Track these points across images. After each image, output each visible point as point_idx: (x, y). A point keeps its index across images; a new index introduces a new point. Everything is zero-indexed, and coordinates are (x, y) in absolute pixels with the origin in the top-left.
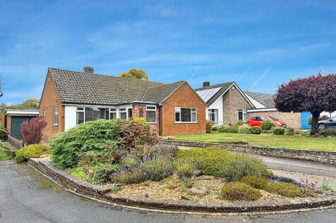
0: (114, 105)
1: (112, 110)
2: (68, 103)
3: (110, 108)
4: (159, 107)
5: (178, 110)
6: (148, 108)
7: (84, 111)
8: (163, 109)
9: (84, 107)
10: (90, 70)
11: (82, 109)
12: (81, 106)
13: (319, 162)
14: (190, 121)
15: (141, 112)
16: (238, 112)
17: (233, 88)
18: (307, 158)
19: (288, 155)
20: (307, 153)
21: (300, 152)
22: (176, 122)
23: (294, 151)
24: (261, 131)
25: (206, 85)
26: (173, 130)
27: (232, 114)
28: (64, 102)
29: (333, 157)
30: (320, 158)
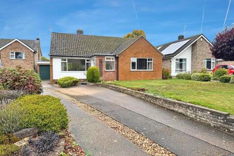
0: (88, 57)
1: (87, 61)
3: (86, 59)
4: (117, 58)
5: (134, 60)
6: (107, 59)
7: (67, 61)
8: (120, 59)
9: (67, 58)
10: (80, 32)
11: (65, 60)
12: (64, 58)
13: (188, 117)
14: (146, 69)
15: (101, 62)
16: (206, 61)
17: (201, 40)
18: (180, 111)
19: (166, 105)
20: (180, 105)
21: (174, 103)
22: (131, 70)
23: (170, 103)
24: (210, 78)
25: (181, 38)
26: (129, 76)
27: (198, 62)
28: (51, 56)
29: (200, 113)
30: (189, 113)
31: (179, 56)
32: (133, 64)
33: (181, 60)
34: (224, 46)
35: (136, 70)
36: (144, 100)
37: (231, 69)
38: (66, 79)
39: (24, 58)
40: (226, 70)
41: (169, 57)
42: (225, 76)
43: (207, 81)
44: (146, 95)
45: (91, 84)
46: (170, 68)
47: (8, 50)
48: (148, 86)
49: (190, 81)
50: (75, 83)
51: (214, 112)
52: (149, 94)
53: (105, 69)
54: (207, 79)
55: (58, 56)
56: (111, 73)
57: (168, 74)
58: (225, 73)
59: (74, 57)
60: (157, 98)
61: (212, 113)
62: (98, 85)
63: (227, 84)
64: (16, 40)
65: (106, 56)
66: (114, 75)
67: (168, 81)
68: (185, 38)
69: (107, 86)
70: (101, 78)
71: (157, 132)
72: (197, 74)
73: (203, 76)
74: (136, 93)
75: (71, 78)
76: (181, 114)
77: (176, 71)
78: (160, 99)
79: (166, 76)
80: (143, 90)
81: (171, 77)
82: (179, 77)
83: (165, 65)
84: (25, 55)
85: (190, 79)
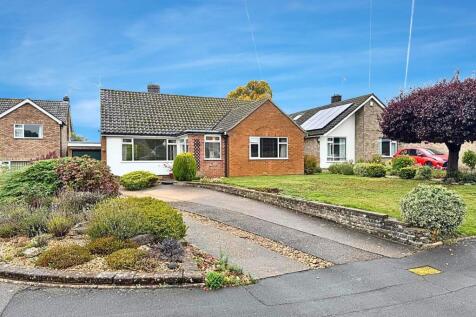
0: (172, 135)
1: (170, 141)
2: (109, 133)
3: (168, 138)
4: (225, 138)
5: (255, 140)
6: (207, 138)
7: (132, 143)
8: (230, 139)
9: (132, 138)
10: (154, 88)
11: (130, 141)
12: (128, 137)
13: (340, 224)
14: (276, 156)
15: (197, 144)
16: (381, 141)
17: (372, 104)
18: (329, 217)
19: (311, 211)
20: (329, 209)
21: (322, 207)
22: (251, 158)
23: (316, 206)
24: (384, 172)
25: (336, 100)
26: (247, 169)
27: (368, 144)
28: (105, 133)
29: (354, 218)
30: (341, 219)
31: (333, 133)
32: (254, 147)
33: (337, 140)
34: (399, 121)
35: (259, 158)
36: (278, 206)
37: (422, 156)
38: (136, 176)
39: (41, 136)
40: (411, 158)
41: (314, 135)
42: (408, 167)
43: (379, 176)
44: (281, 198)
45: (182, 183)
46: (318, 154)
47: (10, 121)
48: (281, 184)
49: (351, 177)
50: (152, 183)
51: (371, 215)
52: (286, 196)
53: (203, 157)
54: (380, 174)
55: (117, 134)
56: (215, 164)
57: (314, 165)
58: (408, 163)
59: (146, 134)
60: (298, 202)
61: (369, 216)
62: (194, 186)
63: (410, 181)
64: (27, 101)
65: (206, 133)
66: (220, 168)
67: (315, 177)
68: (343, 99)
69: (211, 187)
70: (198, 174)
71: (299, 241)
72: (364, 164)
73: (373, 168)
74: (264, 195)
75: (144, 174)
76: (330, 221)
77: (328, 159)
78: (303, 202)
79: (311, 168)
80: (276, 191)
81: (319, 171)
82: (333, 170)
83: (309, 149)
84: (44, 129)
85: (352, 173)
